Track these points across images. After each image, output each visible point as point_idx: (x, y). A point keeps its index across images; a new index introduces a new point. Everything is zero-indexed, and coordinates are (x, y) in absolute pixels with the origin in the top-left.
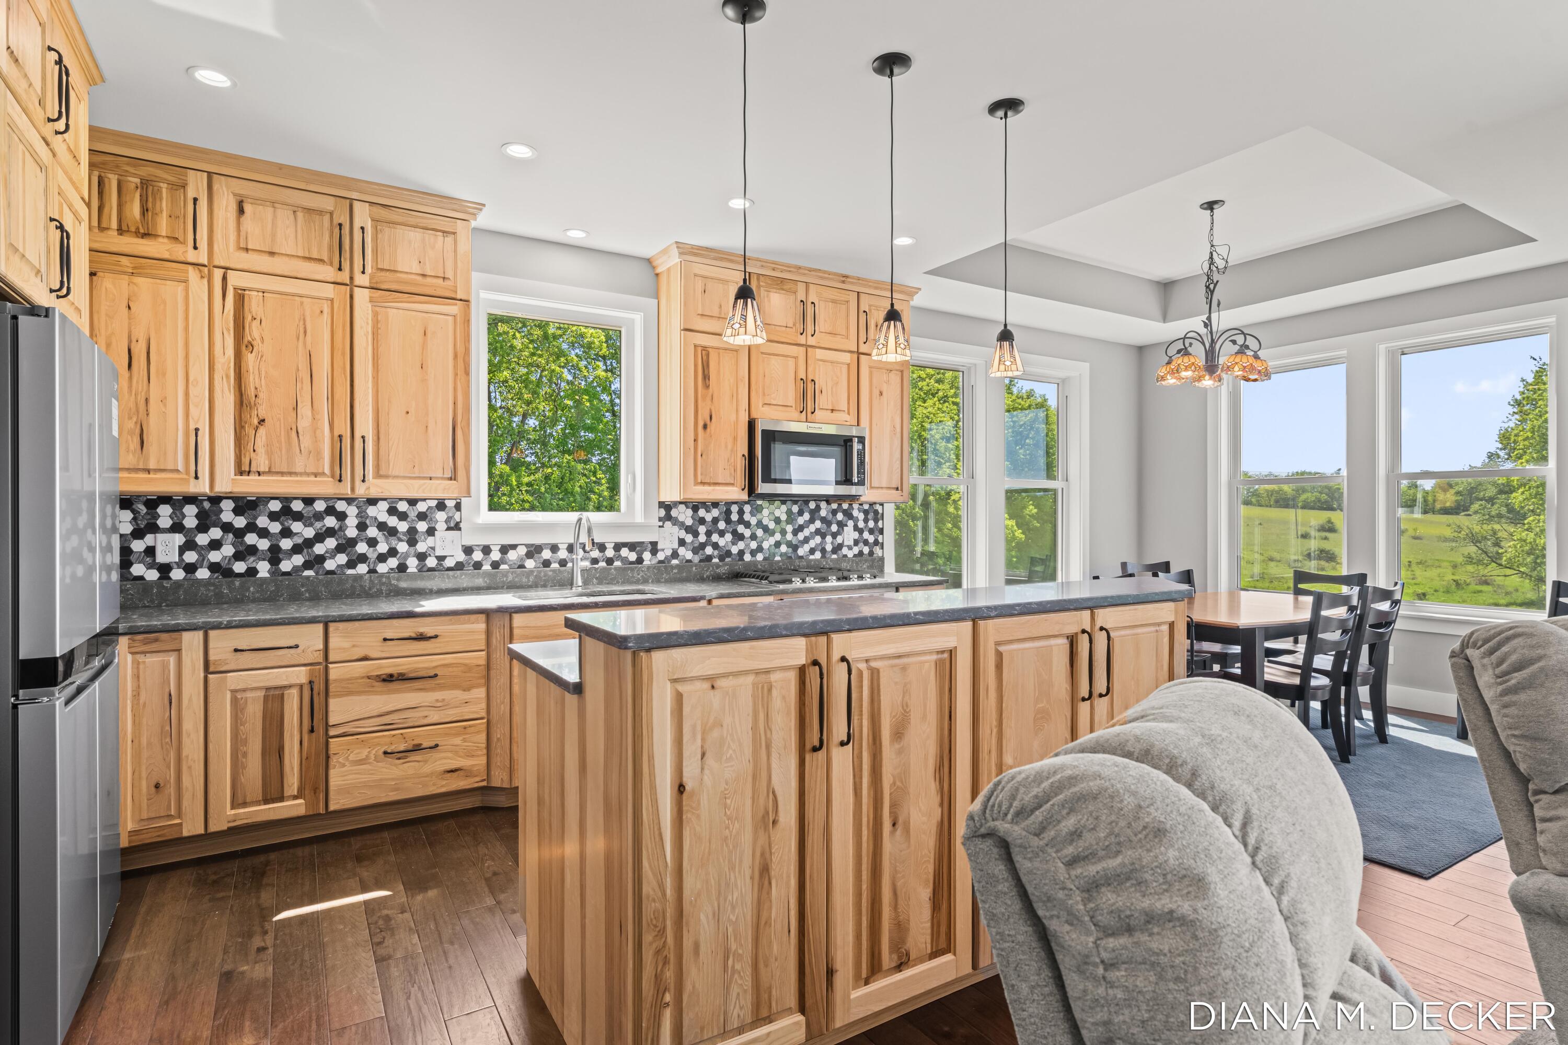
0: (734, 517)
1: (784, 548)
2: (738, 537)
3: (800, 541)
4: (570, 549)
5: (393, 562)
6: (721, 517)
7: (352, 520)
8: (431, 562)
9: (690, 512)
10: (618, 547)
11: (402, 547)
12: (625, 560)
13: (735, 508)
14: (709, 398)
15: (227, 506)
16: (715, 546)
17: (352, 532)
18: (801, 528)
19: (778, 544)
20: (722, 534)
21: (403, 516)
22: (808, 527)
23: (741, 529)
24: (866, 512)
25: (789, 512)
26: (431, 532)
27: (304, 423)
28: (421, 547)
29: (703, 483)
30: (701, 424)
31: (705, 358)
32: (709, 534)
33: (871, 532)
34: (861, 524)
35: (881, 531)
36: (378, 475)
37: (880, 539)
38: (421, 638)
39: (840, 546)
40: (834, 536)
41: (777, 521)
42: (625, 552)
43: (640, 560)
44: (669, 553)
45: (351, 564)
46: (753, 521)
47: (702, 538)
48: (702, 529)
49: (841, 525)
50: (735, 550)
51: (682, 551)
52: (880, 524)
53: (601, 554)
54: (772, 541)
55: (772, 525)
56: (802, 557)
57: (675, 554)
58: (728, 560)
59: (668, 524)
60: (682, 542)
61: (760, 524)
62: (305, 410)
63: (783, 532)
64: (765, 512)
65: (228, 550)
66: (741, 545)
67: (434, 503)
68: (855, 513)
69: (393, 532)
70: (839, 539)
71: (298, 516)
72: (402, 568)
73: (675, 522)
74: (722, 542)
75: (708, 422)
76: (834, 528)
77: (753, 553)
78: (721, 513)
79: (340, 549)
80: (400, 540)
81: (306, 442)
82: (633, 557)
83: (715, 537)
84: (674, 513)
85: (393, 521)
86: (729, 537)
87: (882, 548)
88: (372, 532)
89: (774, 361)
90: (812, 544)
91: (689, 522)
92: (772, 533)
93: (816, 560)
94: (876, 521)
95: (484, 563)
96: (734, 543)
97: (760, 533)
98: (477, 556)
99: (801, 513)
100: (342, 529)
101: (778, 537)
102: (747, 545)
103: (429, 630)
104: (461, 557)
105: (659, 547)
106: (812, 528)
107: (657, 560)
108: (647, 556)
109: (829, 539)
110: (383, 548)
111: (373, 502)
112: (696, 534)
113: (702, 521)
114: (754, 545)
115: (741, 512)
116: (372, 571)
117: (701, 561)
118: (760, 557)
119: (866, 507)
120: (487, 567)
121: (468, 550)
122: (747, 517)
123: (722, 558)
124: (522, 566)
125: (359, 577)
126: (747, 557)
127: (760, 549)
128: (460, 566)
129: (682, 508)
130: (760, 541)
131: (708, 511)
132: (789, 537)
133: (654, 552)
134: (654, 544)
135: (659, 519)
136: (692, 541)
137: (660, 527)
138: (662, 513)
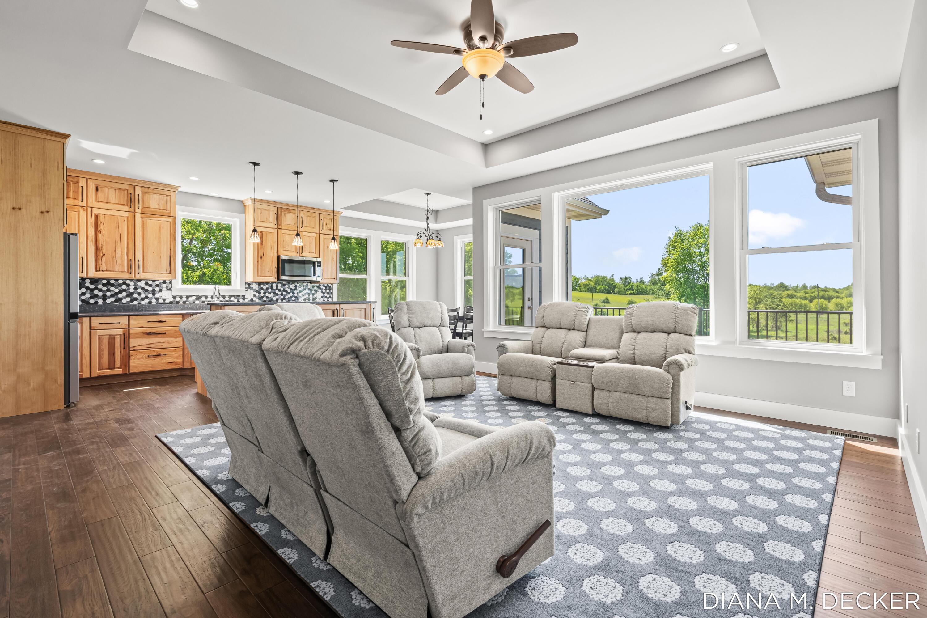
0: (275, 288)
1: (293, 299)
2: (276, 294)
4: (212, 297)
5: (147, 301)
6: (269, 288)
7: (132, 287)
8: (161, 301)
9: (257, 286)
10: (230, 297)
11: (150, 296)
12: (232, 301)
13: (275, 285)
14: (262, 251)
15: (87, 281)
16: (267, 297)
17: (132, 290)
18: (300, 292)
19: (291, 297)
20: (270, 293)
21: (150, 286)
22: (303, 292)
23: (277, 292)
24: (326, 287)
25: (296, 286)
26: (161, 291)
27: (118, 255)
28: (157, 296)
29: (260, 276)
30: (260, 257)
31: (261, 235)
32: (265, 293)
33: (328, 293)
34: (324, 291)
35: (332, 293)
36: (143, 272)
37: (331, 296)
38: (160, 321)
39: (316, 298)
40: (313, 295)
41: (291, 289)
42: (233, 299)
44: (250, 299)
46: (282, 289)
47: (262, 295)
48: (262, 292)
49: (316, 291)
50: (275, 299)
51: (254, 299)
52: (331, 291)
53: (224, 299)
54: (289, 296)
55: (289, 291)
57: (252, 300)
59: (249, 290)
60: (254, 296)
61: (284, 290)
62: (118, 251)
63: (294, 293)
64: (287, 286)
65: (88, 296)
66: (277, 297)
67: (162, 281)
68: (322, 287)
69: (147, 291)
70: (315, 296)
71: (113, 285)
72: (150, 302)
73: (252, 289)
74: (270, 296)
75: (262, 256)
76: (313, 292)
77: (282, 300)
78: (269, 286)
79: (127, 296)
80: (149, 293)
81: (119, 261)
82: (236, 300)
83: (267, 295)
84: (251, 286)
85: (147, 287)
86: (272, 294)
87: (332, 299)
90: (305, 297)
91: (257, 289)
92: (289, 293)
94: (330, 290)
95: (180, 301)
96: (274, 297)
97: (284, 293)
98: (178, 299)
100: (128, 289)
101: (291, 294)
102: (280, 297)
103: (163, 319)
104: (172, 299)
105: (246, 297)
106: (305, 292)
108: (241, 300)
109: (311, 296)
110: (143, 296)
111: (139, 281)
112: (260, 293)
113: (262, 289)
114: (282, 297)
115: (277, 286)
116: (139, 303)
119: (326, 285)
120: (181, 303)
121: (174, 297)
122: (279, 288)
124: (194, 303)
125: (135, 305)
127: (284, 299)
128: (171, 302)
129: (254, 284)
130: (285, 296)
131: (264, 285)
132: (296, 295)
133: (244, 299)
134: (244, 296)
135: (246, 288)
136: (258, 296)
137: (246, 290)
138: (247, 286)
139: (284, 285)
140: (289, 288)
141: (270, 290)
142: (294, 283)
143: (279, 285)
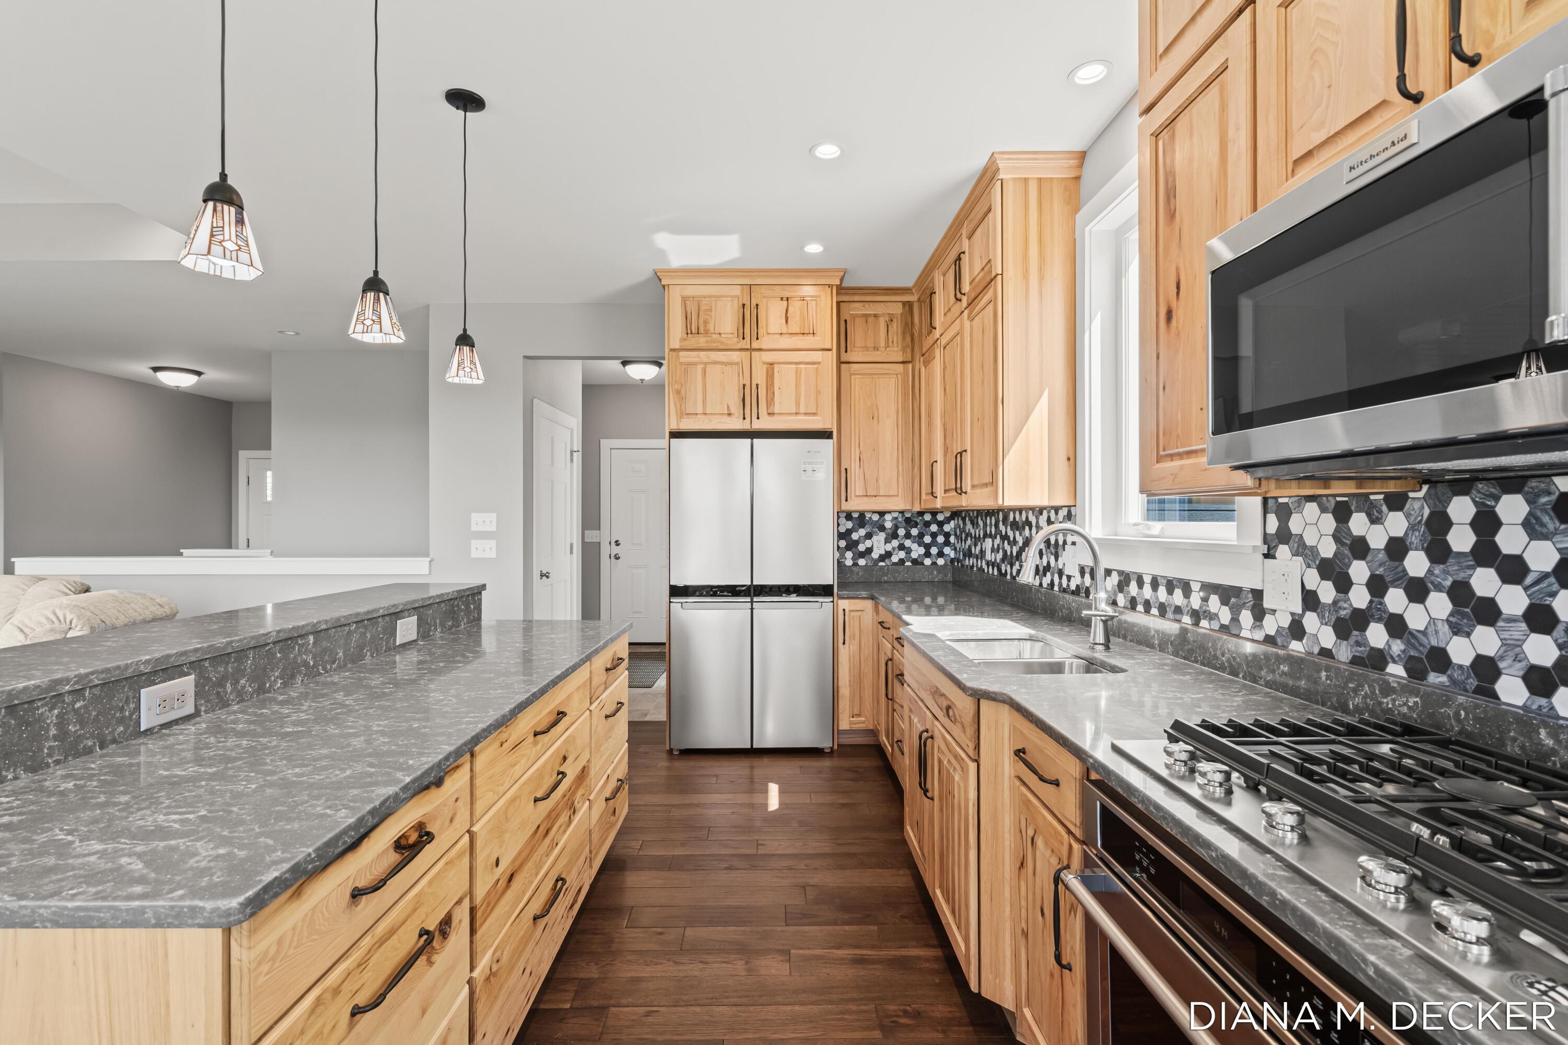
0: (1461, 539)
6: (1414, 539)
9: (1329, 523)
10: (1207, 590)
11: (1052, 561)
12: (1214, 618)
13: (1462, 509)
14: (1175, 242)
16: (1396, 626)
20: (1417, 591)
23: (1484, 581)
31: (1168, 149)
32: (1377, 586)
42: (1214, 603)
43: (1234, 628)
44: (1286, 622)
46: (1542, 557)
48: (1359, 571)
50: (1461, 651)
51: (1311, 621)
53: (1186, 601)
57: (1297, 630)
58: (1435, 678)
59: (1283, 551)
60: (1310, 600)
65: (1000, 555)
66: (1486, 640)
72: (1052, 584)
73: (1301, 547)
74: (1416, 617)
75: (1174, 304)
77: (1541, 681)
78: (1412, 528)
80: (1052, 554)
82: (1225, 616)
84: (1295, 525)
86: (1439, 604)
91: (1328, 549)
96: (1459, 628)
98: (1087, 580)
102: (1513, 648)
104: (1078, 580)
105: (1267, 604)
107: (1263, 634)
108: (1246, 617)
112: (1343, 584)
113: (1360, 548)
114: (1542, 650)
115: (1486, 523)
117: (1355, 661)
121: (1083, 572)
122: (1511, 540)
123: (1416, 670)
126: (1512, 691)
128: (1076, 592)
129: (1312, 509)
131: (1376, 519)
133: (1259, 613)
134: (1258, 594)
135: (1266, 538)
136: (1335, 602)
137: (1267, 556)
138: (1273, 524)
141: (1417, 564)
143: (1513, 508)
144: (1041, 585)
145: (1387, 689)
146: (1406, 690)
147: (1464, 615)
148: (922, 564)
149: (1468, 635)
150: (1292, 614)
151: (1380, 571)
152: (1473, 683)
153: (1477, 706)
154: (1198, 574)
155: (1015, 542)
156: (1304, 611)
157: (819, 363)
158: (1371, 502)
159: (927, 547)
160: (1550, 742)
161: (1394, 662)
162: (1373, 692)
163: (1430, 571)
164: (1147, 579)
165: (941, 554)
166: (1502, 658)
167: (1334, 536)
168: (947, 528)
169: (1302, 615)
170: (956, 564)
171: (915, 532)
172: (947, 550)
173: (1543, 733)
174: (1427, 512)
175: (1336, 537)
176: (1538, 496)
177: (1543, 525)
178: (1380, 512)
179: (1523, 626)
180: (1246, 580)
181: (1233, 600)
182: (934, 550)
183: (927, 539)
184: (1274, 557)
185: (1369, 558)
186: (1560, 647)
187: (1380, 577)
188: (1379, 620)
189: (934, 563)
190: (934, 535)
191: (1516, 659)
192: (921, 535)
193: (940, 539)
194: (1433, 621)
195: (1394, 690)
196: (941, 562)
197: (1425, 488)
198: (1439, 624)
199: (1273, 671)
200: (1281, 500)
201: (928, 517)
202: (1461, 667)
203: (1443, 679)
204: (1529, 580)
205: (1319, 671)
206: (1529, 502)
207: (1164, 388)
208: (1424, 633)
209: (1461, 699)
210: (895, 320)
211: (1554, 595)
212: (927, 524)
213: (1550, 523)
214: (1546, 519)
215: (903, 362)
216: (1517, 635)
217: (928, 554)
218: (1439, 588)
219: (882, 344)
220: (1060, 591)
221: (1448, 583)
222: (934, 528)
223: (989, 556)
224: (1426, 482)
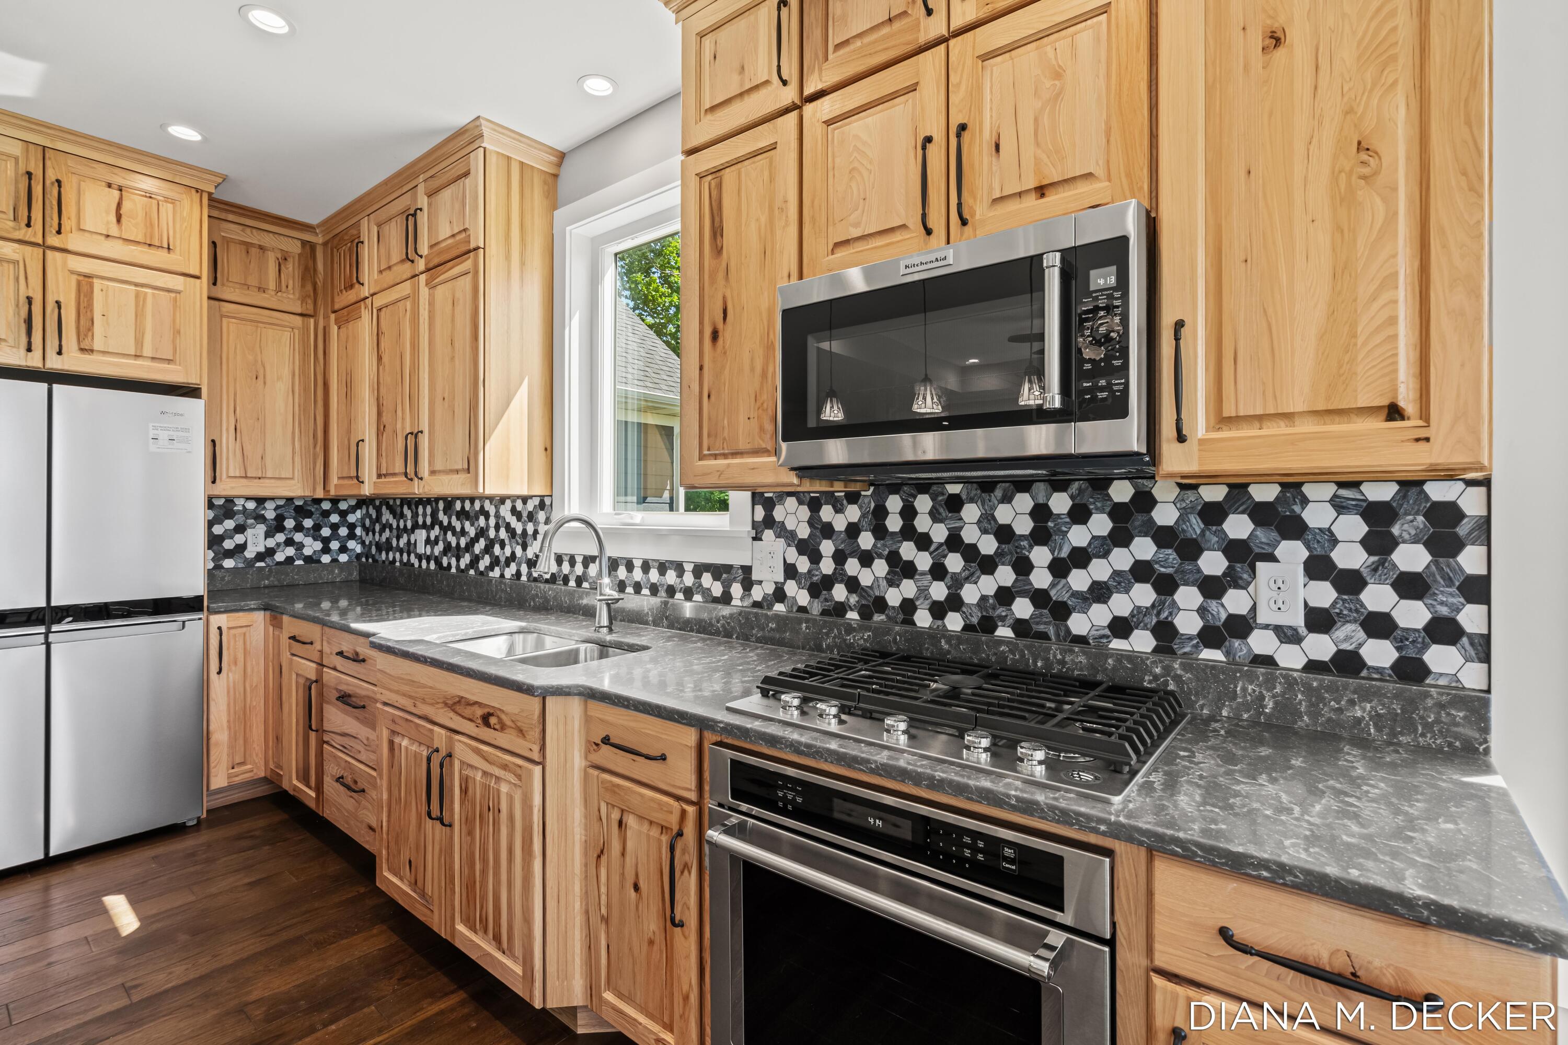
0: (894, 523)
1: (1023, 608)
2: (903, 569)
3: (1075, 594)
6: (864, 523)
7: (492, 521)
8: (536, 571)
9: (804, 512)
10: (699, 570)
11: (519, 551)
12: (706, 592)
13: (894, 503)
14: (721, 275)
16: (853, 584)
18: (1081, 558)
19: (1005, 596)
20: (866, 559)
22: (1105, 555)
23: (908, 550)
25: (1040, 513)
26: (535, 535)
28: (530, 553)
31: (714, 193)
32: (840, 558)
41: (1004, 534)
42: (707, 579)
43: (726, 598)
44: (770, 589)
45: (491, 568)
46: (939, 534)
48: (827, 547)
50: (893, 597)
51: (791, 588)
53: (678, 580)
54: (988, 585)
55: (988, 545)
56: (1081, 640)
57: (779, 594)
58: (878, 618)
59: (768, 534)
60: (790, 571)
61: (954, 542)
63: (1023, 567)
64: (971, 512)
65: (440, 547)
66: (908, 588)
69: (512, 534)
72: (518, 574)
73: (780, 530)
74: (866, 578)
75: (720, 326)
76: (1214, 563)
77: (938, 610)
78: (863, 516)
80: (518, 544)
82: (717, 589)
84: (778, 514)
85: (513, 522)
86: (881, 567)
87: (1486, 658)
88: (503, 534)
89: (856, 126)
90: (1121, 605)
91: (804, 532)
92: (988, 565)
93: (1132, 657)
95: (570, 577)
96: (892, 582)
97: (955, 563)
98: (566, 568)
99: (1080, 515)
100: (488, 529)
101: (1005, 575)
102: (923, 591)
104: (554, 568)
105: (755, 576)
106: (1121, 559)
107: (751, 601)
108: (736, 590)
109: (1189, 596)
110: (508, 551)
112: (815, 558)
113: (827, 531)
114: (939, 591)
115: (909, 513)
117: (824, 613)
118: (954, 622)
119: (1383, 493)
121: (559, 560)
122: (922, 523)
123: (865, 614)
126: (923, 619)
127: (954, 602)
128: (553, 579)
129: (791, 502)
130: (956, 584)
131: (839, 510)
132: (1041, 579)
133: (748, 584)
134: (747, 570)
135: (754, 525)
136: (809, 571)
137: (754, 539)
138: (760, 513)
139: (955, 504)
140: (987, 523)
141: (866, 541)
142: (1024, 486)
143: (923, 503)
144: (502, 576)
145: (850, 629)
146: (862, 628)
147: (895, 573)
148: (319, 561)
149: (898, 586)
150: (776, 583)
151: (842, 547)
152: (901, 617)
153: (906, 632)
154: (691, 556)
155: (463, 532)
156: (785, 580)
157: (179, 292)
158: (836, 498)
159: (326, 541)
160: (946, 647)
161: (852, 610)
162: (840, 633)
163: (874, 545)
164: (638, 563)
165: (343, 549)
166: (917, 599)
167: (808, 522)
168: (351, 518)
169: (784, 584)
170: (364, 560)
171: (308, 523)
172: (351, 544)
173: (943, 642)
174: (873, 505)
175: (811, 523)
176: (937, 496)
177: (940, 514)
178: (842, 505)
179: (929, 577)
180: (737, 558)
181: (724, 576)
182: (335, 545)
183: (326, 532)
184: (761, 539)
185: (834, 538)
186: (949, 588)
187: (842, 551)
188: (841, 582)
189: (335, 561)
190: (335, 527)
191: (926, 598)
192: (317, 527)
193: (343, 531)
194: (877, 579)
195: (854, 630)
196: (343, 558)
197: (872, 488)
198: (881, 580)
199: (763, 629)
200: (766, 495)
201: (326, 506)
202: (893, 607)
203: (883, 617)
204: (932, 549)
205: (801, 623)
206: (933, 500)
207: (709, 396)
208: (871, 587)
209: (897, 628)
210: (290, 260)
211: (945, 556)
212: (326, 514)
213: (944, 512)
214: (941, 510)
215: (301, 315)
216: (926, 583)
217: (326, 550)
218: (880, 556)
219: (272, 285)
220: (529, 580)
221: (886, 553)
222: (335, 518)
223: (421, 549)
224: (872, 484)
